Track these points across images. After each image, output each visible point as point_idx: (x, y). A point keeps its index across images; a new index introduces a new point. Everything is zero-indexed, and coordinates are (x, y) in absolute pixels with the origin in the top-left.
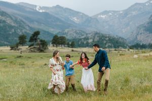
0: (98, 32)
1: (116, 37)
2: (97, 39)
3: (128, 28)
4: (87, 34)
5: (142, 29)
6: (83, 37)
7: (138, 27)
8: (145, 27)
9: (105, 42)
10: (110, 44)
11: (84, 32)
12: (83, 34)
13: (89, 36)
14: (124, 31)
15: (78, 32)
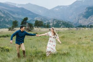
0: (55, 19)
1: (67, 22)
2: (55, 23)
3: (73, 16)
4: (48, 20)
5: (81, 16)
6: (46, 22)
7: (79, 15)
8: (83, 15)
9: (60, 25)
10: (63, 26)
11: (46, 19)
12: (46, 20)
13: (50, 21)
14: (70, 18)
15: (43, 19)
